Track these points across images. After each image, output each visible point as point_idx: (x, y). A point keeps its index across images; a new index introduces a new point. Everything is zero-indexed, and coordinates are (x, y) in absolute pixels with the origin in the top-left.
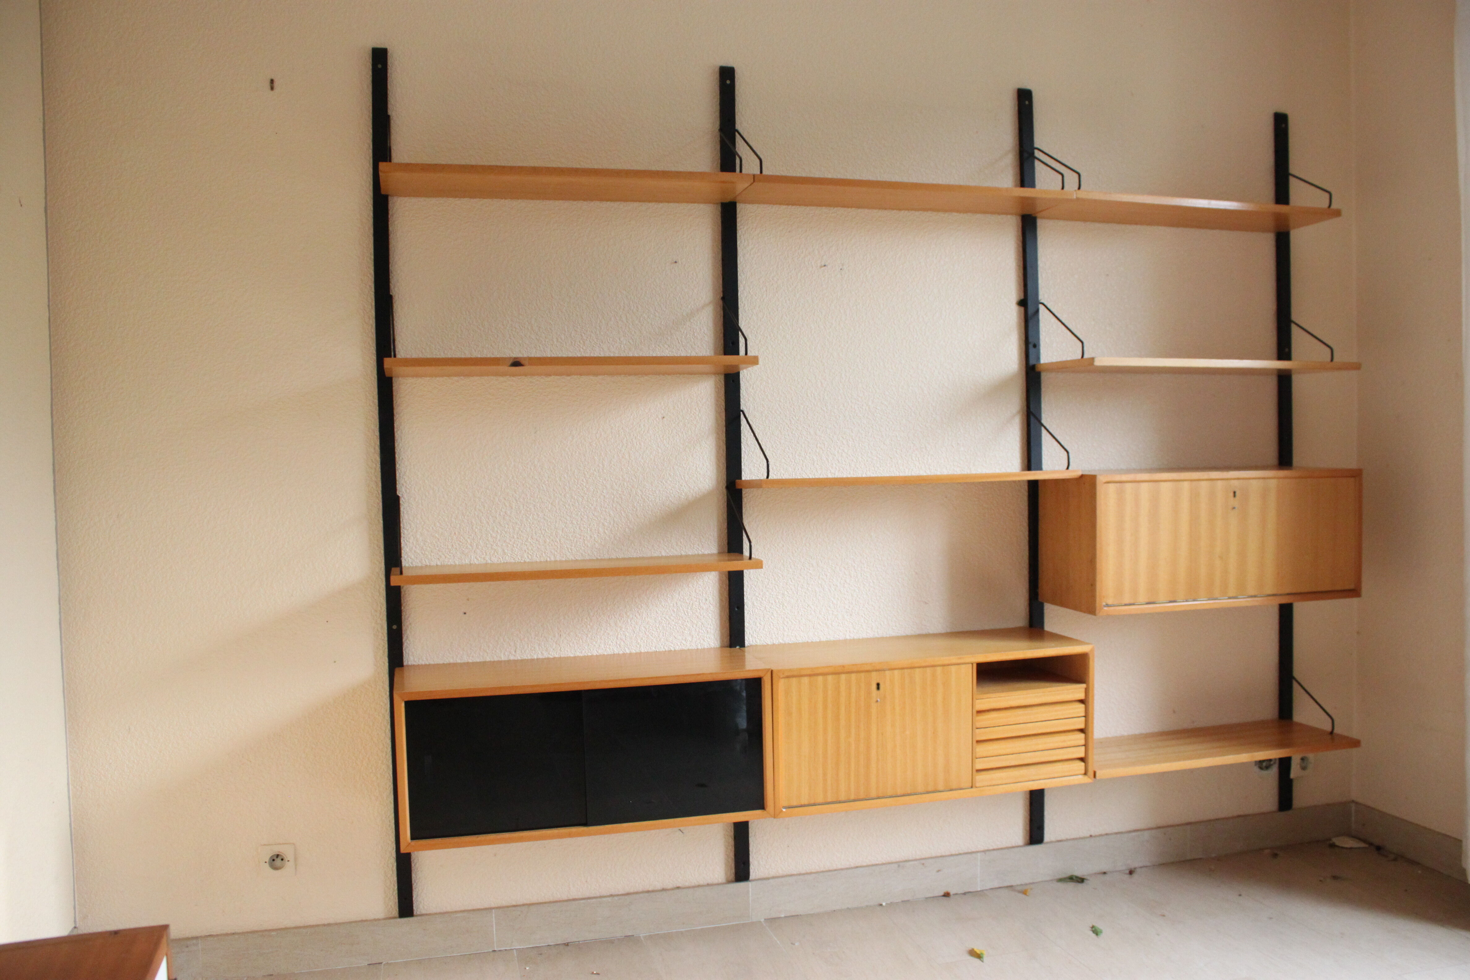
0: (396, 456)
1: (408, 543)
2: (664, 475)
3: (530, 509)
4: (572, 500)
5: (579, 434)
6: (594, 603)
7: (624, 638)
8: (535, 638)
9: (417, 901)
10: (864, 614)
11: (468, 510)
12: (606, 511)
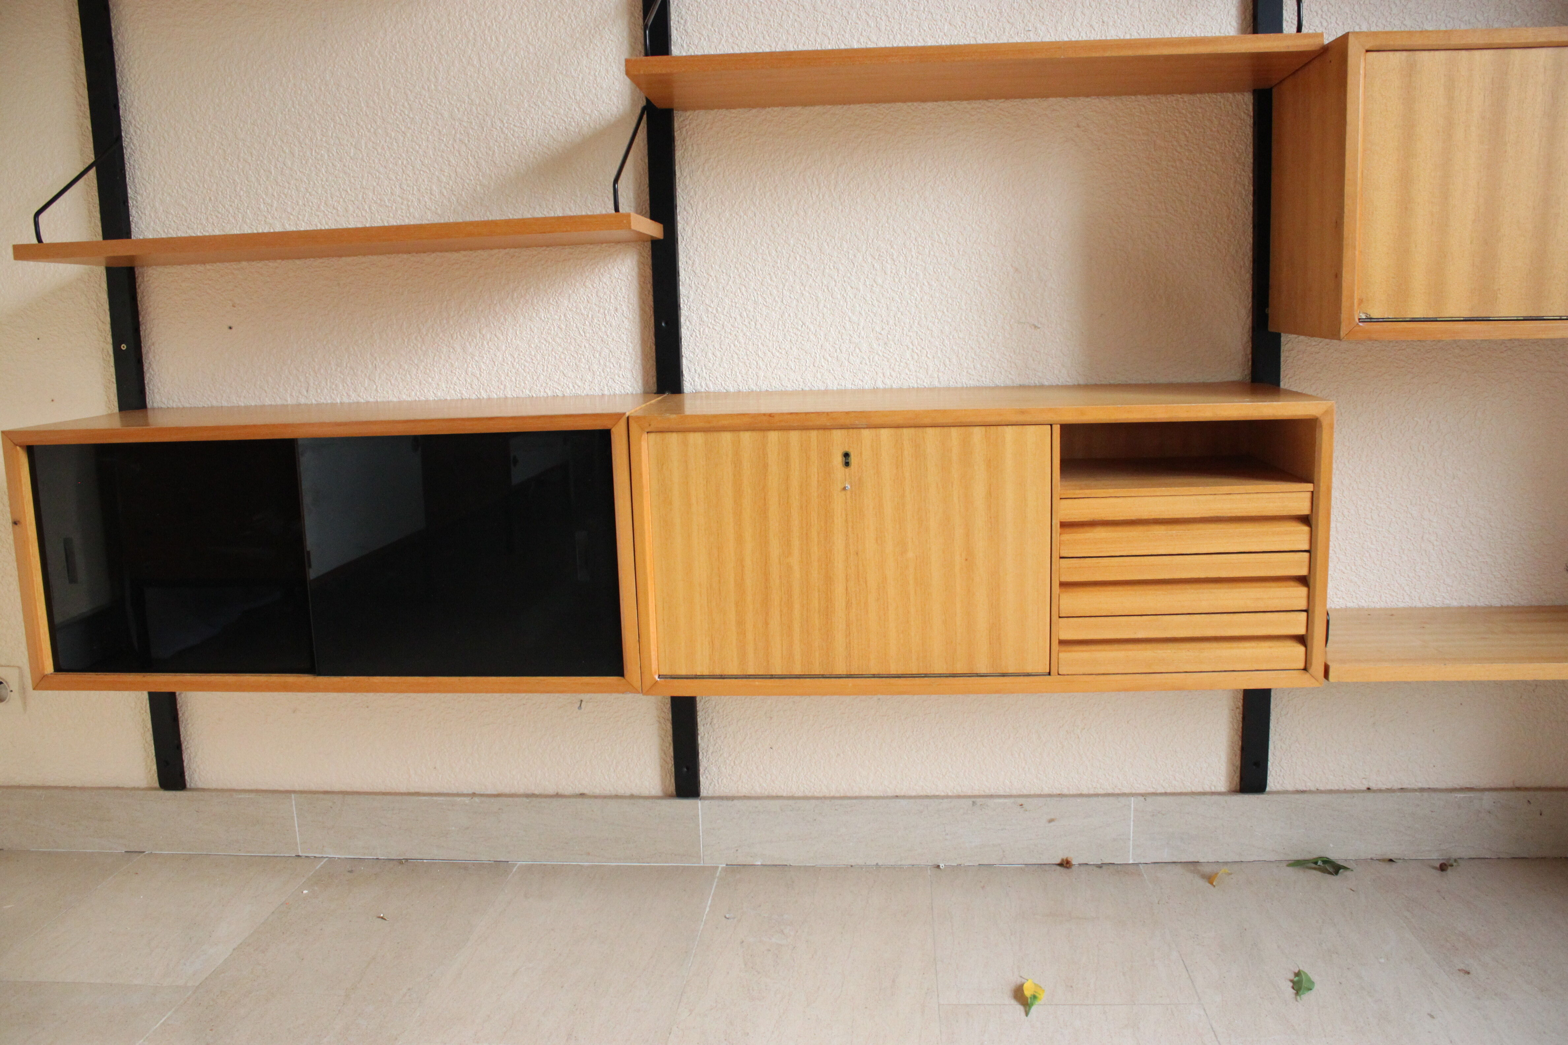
0: (118, 75)
1: (143, 217)
2: (539, 91)
3: (322, 156)
4: (388, 139)
5: (394, 27)
6: (427, 312)
7: (478, 372)
8: (336, 370)
9: (190, 768)
10: (912, 343)
11: (228, 160)
12: (442, 157)
